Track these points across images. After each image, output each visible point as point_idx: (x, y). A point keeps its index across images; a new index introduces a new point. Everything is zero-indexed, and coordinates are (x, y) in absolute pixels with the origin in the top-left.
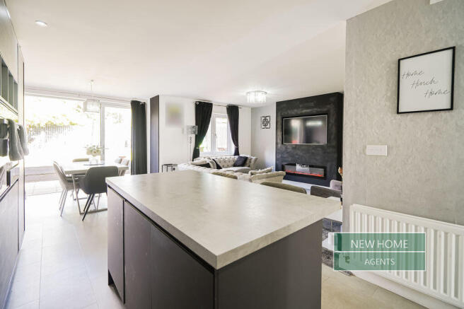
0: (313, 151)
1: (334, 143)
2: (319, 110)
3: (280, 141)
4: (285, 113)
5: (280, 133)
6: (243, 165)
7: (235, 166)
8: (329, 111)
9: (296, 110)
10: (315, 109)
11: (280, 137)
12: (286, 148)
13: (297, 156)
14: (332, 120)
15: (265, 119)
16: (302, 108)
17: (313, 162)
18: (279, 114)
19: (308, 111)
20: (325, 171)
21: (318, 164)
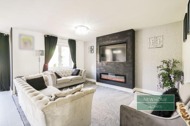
0: (118, 66)
1: (130, 61)
2: (121, 41)
3: (98, 60)
4: (101, 44)
5: (98, 55)
6: (77, 74)
7: (72, 75)
8: (126, 41)
9: (107, 42)
10: (119, 40)
11: (99, 58)
12: (102, 64)
13: (108, 69)
14: (129, 47)
15: (91, 48)
16: (111, 40)
17: (118, 73)
18: (98, 44)
19: (115, 41)
20: (125, 78)
21: (121, 74)
